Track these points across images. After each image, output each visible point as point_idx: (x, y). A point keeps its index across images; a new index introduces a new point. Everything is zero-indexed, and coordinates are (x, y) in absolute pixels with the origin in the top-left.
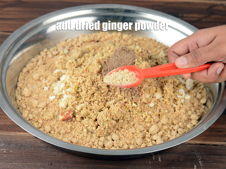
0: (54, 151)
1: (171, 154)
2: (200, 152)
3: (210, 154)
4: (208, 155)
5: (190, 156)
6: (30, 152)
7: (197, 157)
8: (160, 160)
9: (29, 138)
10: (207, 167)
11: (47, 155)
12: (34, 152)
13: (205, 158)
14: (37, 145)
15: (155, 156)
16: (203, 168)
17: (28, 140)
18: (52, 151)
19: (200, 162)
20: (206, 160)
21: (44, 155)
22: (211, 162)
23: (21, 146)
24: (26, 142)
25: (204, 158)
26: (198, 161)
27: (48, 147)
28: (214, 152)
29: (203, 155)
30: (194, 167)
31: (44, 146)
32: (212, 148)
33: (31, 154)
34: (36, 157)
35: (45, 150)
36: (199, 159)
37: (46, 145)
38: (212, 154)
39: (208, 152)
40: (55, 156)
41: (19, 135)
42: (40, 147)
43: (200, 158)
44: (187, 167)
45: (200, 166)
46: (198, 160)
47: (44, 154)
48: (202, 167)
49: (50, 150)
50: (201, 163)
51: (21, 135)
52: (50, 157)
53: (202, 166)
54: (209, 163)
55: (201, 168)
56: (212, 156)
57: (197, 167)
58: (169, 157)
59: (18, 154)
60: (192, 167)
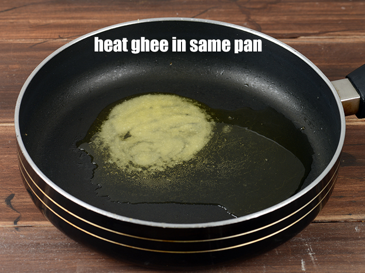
0: (52, 252)
2: (309, 236)
3: (327, 239)
4: (323, 240)
5: (292, 245)
6: (7, 257)
7: (305, 246)
9: (4, 230)
10: (324, 262)
11: (40, 260)
12: (15, 255)
13: (319, 246)
14: (20, 242)
16: (316, 264)
17: (3, 235)
18: (47, 252)
19: (310, 254)
20: (320, 249)
21: (34, 260)
22: (330, 253)
25: (317, 245)
26: (307, 253)
27: (39, 244)
28: (333, 234)
29: (315, 240)
30: (301, 264)
31: (32, 243)
32: (328, 228)
33: (9, 259)
34: (20, 264)
35: (33, 251)
36: (309, 249)
37: (35, 242)
38: (330, 238)
39: (323, 234)
40: (53, 260)
42: (25, 245)
43: (309, 247)
44: (288, 265)
45: (312, 262)
46: (306, 251)
47: (34, 258)
48: (314, 263)
49: (44, 250)
50: (313, 255)
52: (45, 263)
53: (315, 261)
54: (327, 255)
55: (313, 265)
56: (330, 242)
57: (306, 264)
60: (297, 265)
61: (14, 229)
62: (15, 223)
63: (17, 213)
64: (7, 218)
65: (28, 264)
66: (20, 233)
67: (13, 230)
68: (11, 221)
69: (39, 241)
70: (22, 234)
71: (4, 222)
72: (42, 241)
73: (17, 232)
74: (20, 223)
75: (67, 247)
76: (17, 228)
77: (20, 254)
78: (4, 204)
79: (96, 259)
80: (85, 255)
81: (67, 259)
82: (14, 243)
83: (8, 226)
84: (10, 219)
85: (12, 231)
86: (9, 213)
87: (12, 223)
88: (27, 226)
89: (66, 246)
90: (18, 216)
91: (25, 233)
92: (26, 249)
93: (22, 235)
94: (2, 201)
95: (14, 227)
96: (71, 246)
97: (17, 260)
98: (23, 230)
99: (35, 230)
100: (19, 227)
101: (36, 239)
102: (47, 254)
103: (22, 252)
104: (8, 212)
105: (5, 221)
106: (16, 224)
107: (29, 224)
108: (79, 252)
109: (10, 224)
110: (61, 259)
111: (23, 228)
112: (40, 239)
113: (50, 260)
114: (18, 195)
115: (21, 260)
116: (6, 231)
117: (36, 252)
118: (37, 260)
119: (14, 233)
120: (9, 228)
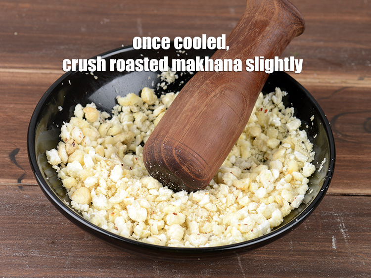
61: (18, 187)
62: (19, 181)
63: (22, 170)
64: (10, 176)
65: (31, 227)
66: (24, 192)
67: (16, 189)
68: (14, 179)
70: (26, 194)
71: (7, 180)
73: (21, 192)
74: (24, 182)
76: (21, 187)
77: (23, 216)
78: (8, 159)
82: (18, 203)
83: (11, 184)
84: (13, 176)
85: (15, 190)
86: (13, 170)
87: (16, 181)
88: (32, 185)
90: (22, 173)
91: (30, 193)
92: (30, 211)
93: (26, 195)
94: (5, 156)
95: (17, 186)
97: (20, 223)
98: (27, 190)
100: (23, 185)
101: (41, 201)
102: (52, 217)
103: (26, 214)
104: (12, 168)
105: (8, 178)
106: (21, 183)
107: (32, 183)
109: (13, 182)
110: (68, 224)
111: (28, 187)
113: (56, 224)
114: (24, 150)
115: (24, 223)
116: (9, 190)
117: (41, 214)
118: (41, 224)
119: (18, 192)
120: (12, 186)
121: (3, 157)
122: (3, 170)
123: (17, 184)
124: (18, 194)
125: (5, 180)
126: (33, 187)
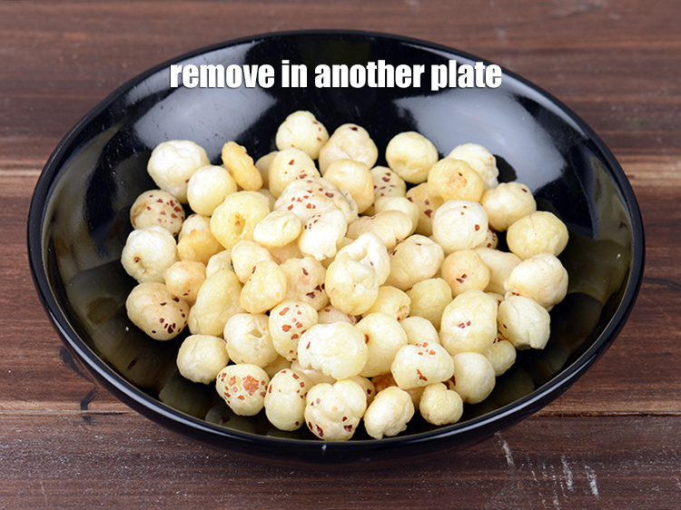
0: (168, 476)
1: (636, 463)
6: (67, 485)
8: (595, 491)
9: (58, 423)
11: (141, 494)
12: (85, 481)
14: (94, 452)
15: (574, 475)
17: (56, 433)
18: (156, 476)
21: (129, 494)
23: (29, 459)
24: (47, 440)
27: (138, 455)
31: (122, 454)
33: (72, 491)
34: (96, 502)
35: (126, 473)
37: (129, 451)
40: (170, 494)
41: (17, 412)
42: (108, 458)
47: (127, 490)
49: (150, 471)
51: (23, 413)
52: (154, 503)
58: (631, 475)
59: (22, 495)
61: (82, 419)
62: (84, 405)
63: (88, 383)
64: (65, 395)
65: (114, 502)
66: (95, 429)
67: (78, 423)
68: (73, 401)
69: (137, 450)
70: (100, 432)
71: (59, 404)
72: (146, 449)
73: (88, 427)
74: (94, 407)
75: (203, 464)
76: (88, 418)
77: (95, 480)
78: (58, 360)
79: (269, 493)
80: (244, 483)
81: (204, 494)
82: (82, 453)
83: (67, 412)
84: (71, 396)
85: (76, 424)
86: (70, 383)
87: (76, 405)
88: (111, 414)
89: (200, 462)
90: (88, 389)
91: (107, 430)
92: (109, 468)
93: (99, 434)
94: (52, 353)
95: (81, 415)
96: (212, 462)
97: (89, 492)
98: (102, 423)
99: (130, 423)
100: (93, 414)
101: (132, 446)
102: (157, 480)
103: (101, 476)
104: (67, 379)
105: (62, 401)
106: (87, 409)
107: (110, 409)
108: (230, 477)
109: (71, 409)
110: (188, 493)
112: (140, 444)
113: (164, 494)
115: (97, 494)
116: (65, 425)
117: (132, 475)
118: (134, 494)
119: (82, 429)
120: (69, 416)
121: (47, 356)
122: (49, 383)
123: (80, 412)
124: (81, 432)
125: (54, 404)
126: (112, 417)
